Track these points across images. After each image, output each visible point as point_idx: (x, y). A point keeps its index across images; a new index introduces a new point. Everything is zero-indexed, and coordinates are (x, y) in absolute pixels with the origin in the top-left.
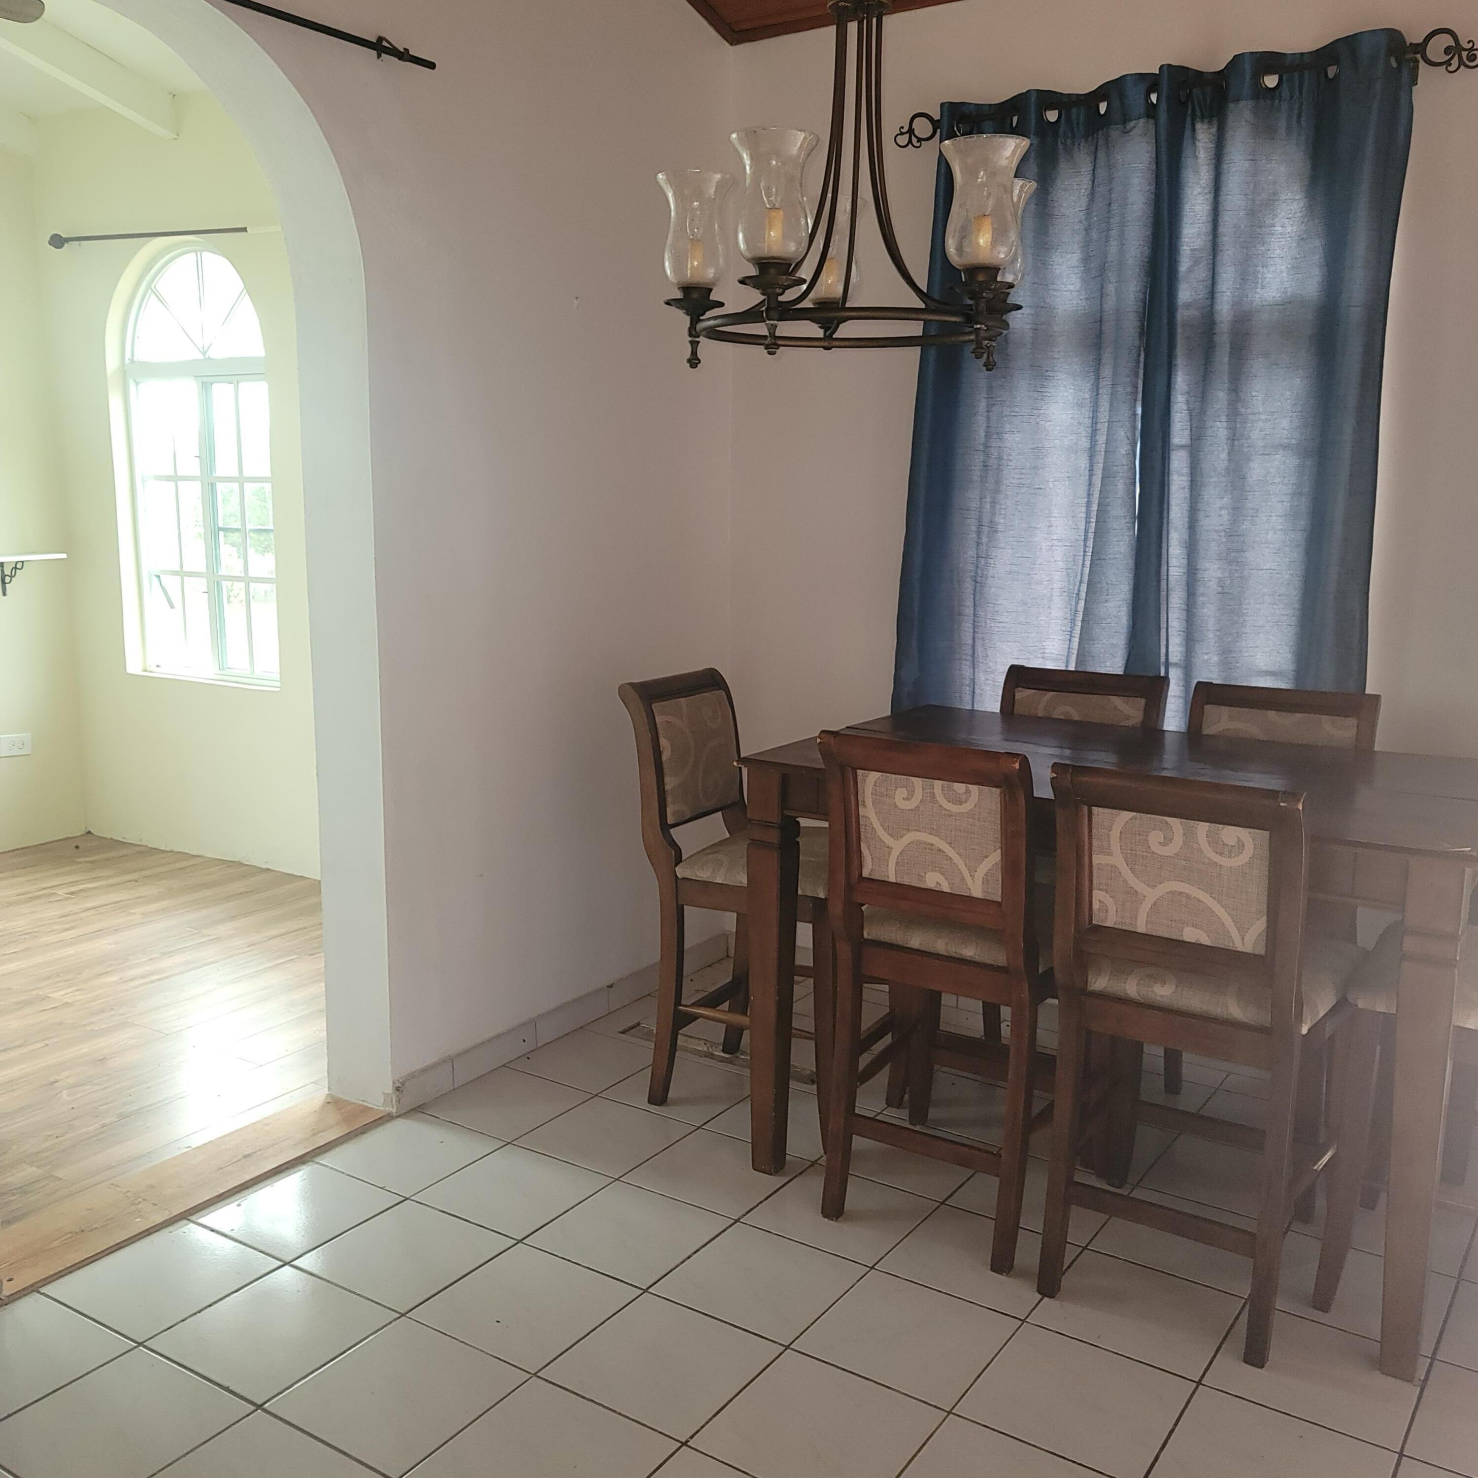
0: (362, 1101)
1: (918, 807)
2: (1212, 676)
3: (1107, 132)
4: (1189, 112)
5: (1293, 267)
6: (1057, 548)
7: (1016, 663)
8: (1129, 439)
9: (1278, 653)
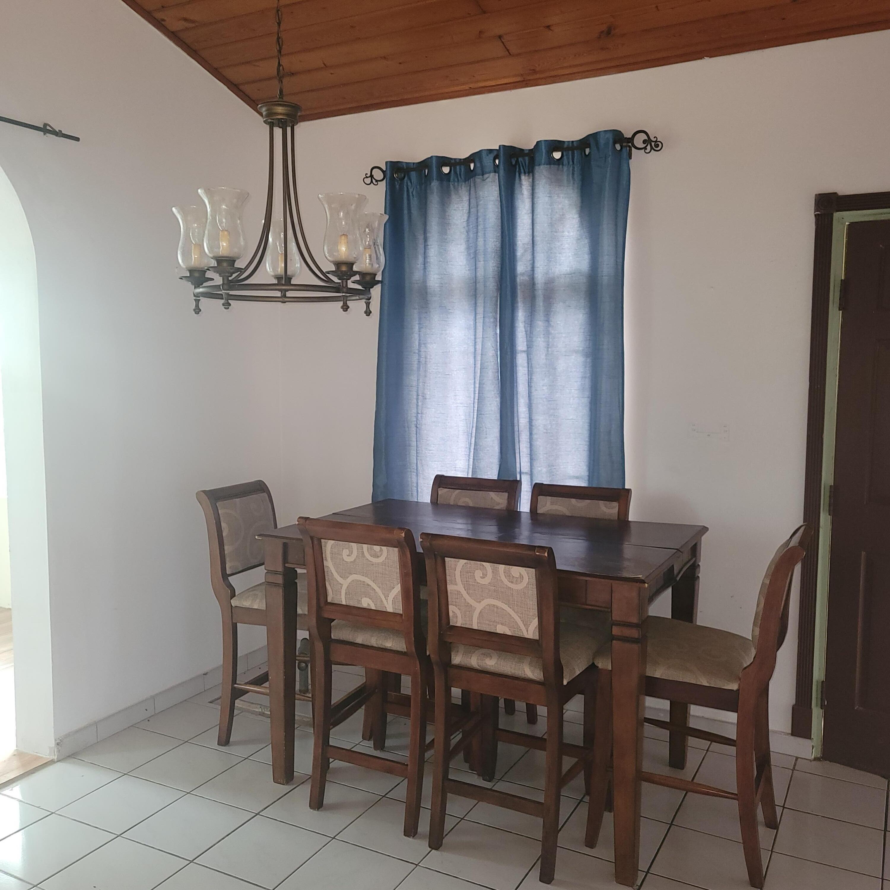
0: (37, 753)
1: (355, 560)
2: (543, 479)
3: (475, 180)
4: (517, 170)
5: (575, 254)
6: (460, 408)
7: (440, 473)
8: (493, 347)
9: (580, 466)
